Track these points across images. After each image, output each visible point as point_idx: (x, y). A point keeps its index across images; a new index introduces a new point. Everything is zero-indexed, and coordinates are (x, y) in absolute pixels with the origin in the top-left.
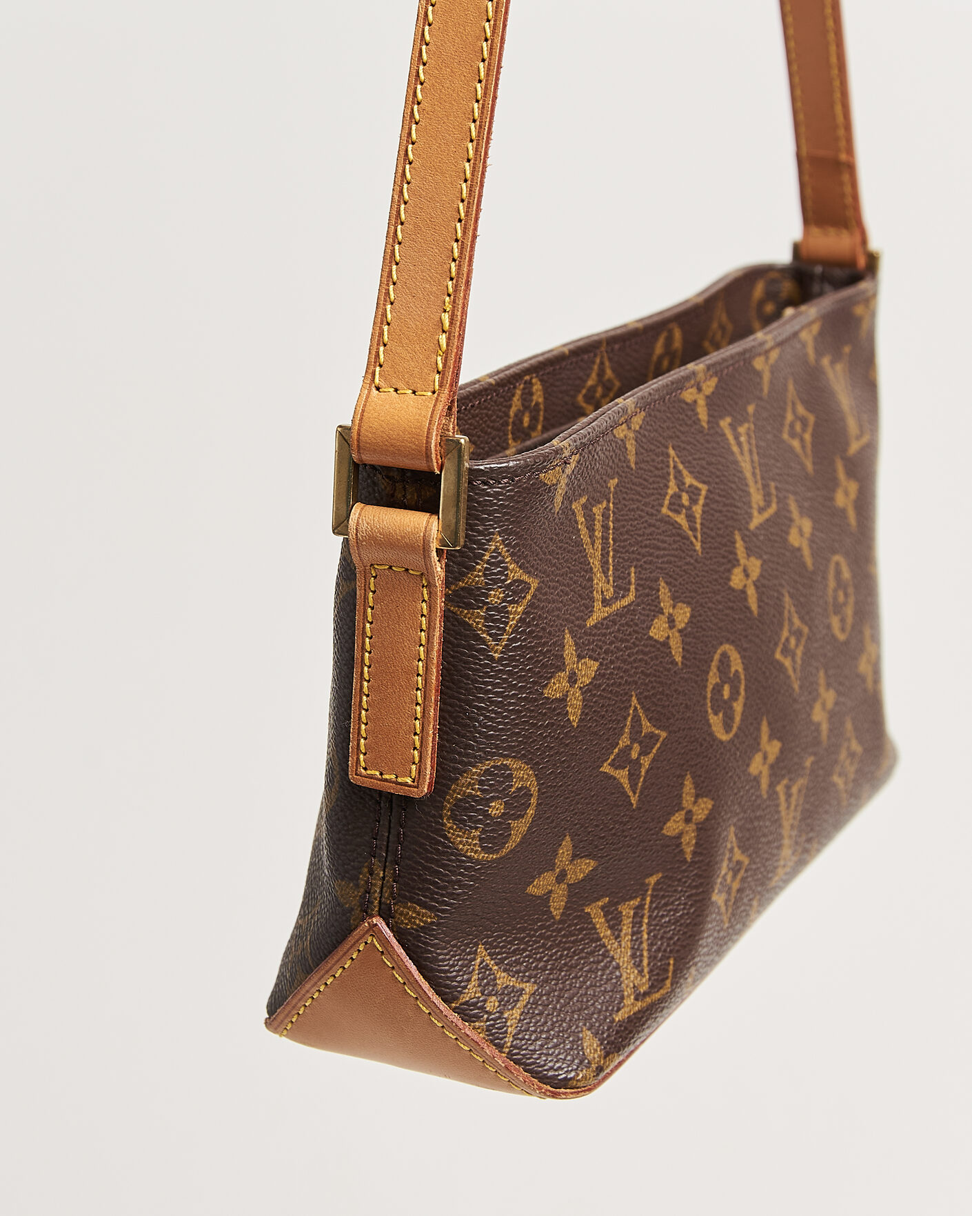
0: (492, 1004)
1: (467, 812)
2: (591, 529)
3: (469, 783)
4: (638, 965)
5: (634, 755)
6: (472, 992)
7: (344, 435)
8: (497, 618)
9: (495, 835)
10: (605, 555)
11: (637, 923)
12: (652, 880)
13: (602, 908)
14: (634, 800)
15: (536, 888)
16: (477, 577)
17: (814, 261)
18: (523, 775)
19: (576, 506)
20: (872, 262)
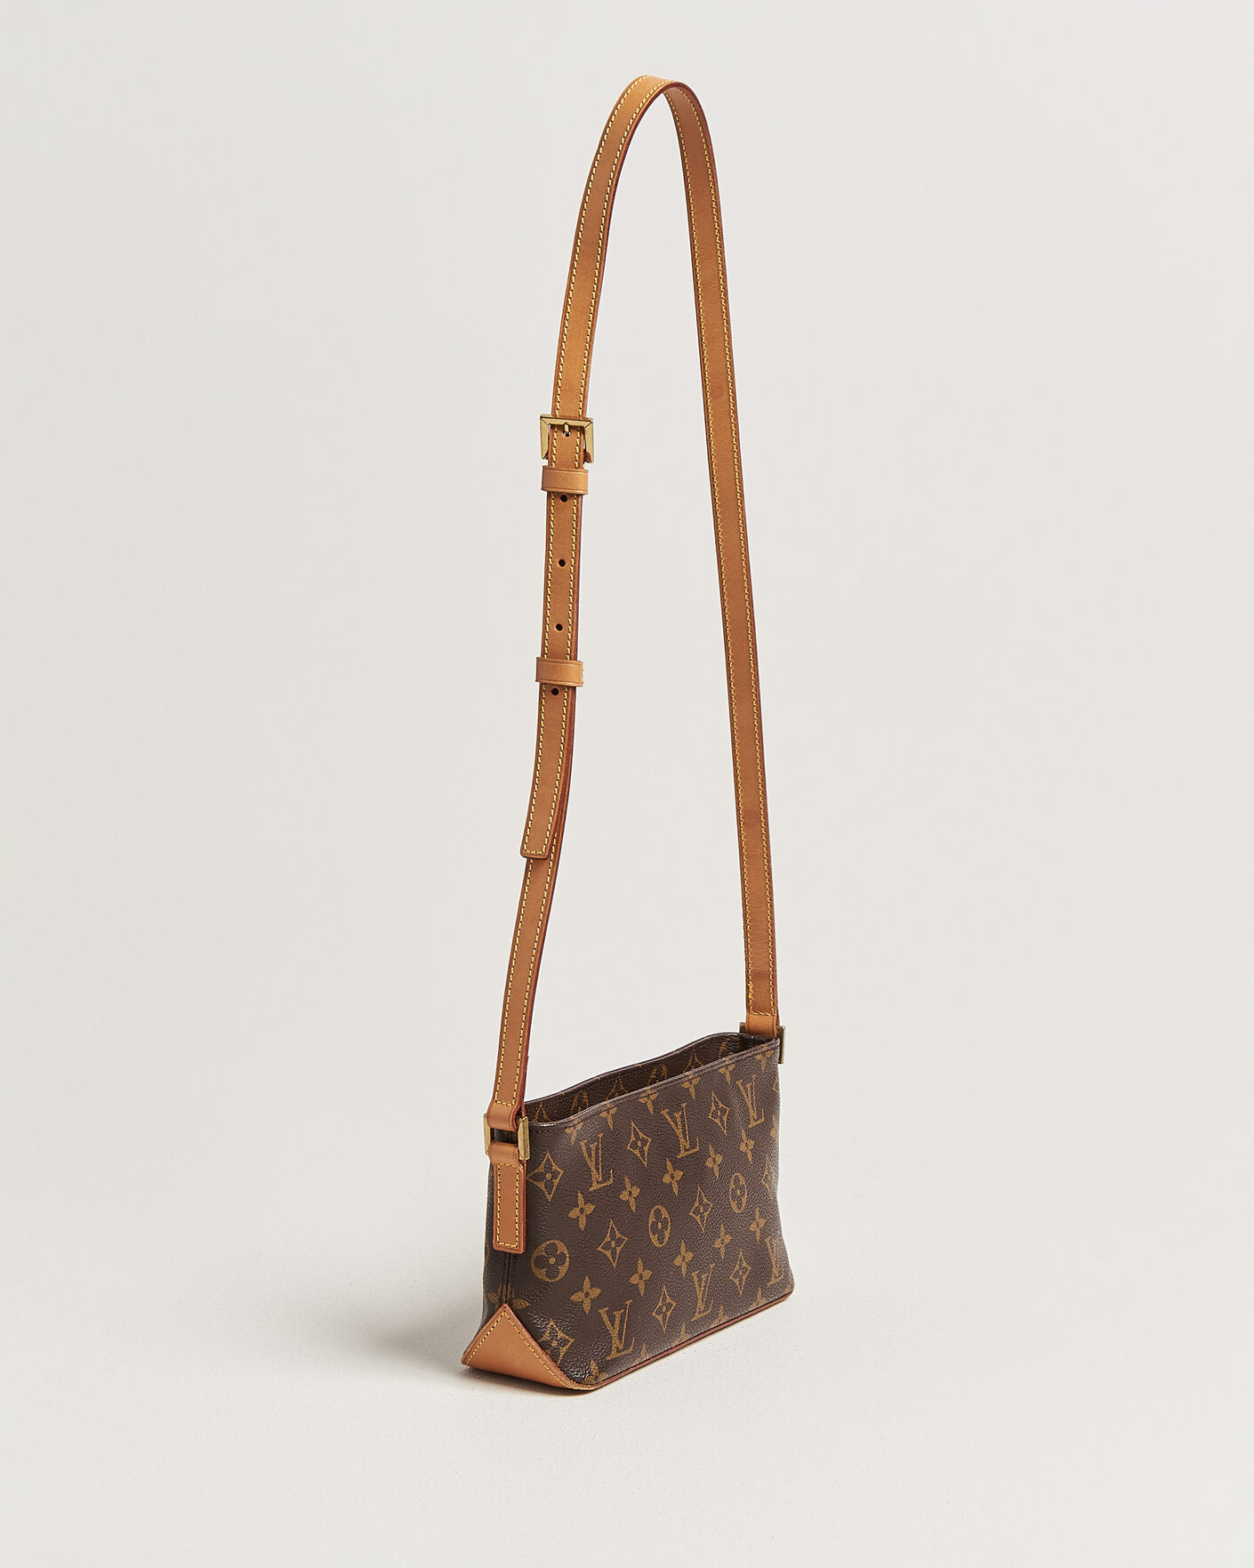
0: (554, 1344)
1: (541, 1262)
2: (590, 1156)
3: (541, 1250)
4: (620, 1339)
5: (613, 1246)
6: (546, 1337)
7: (488, 1116)
8: (549, 1185)
9: (553, 1272)
10: (597, 1164)
11: (622, 1321)
12: (628, 1302)
13: (606, 1311)
14: (614, 1265)
15: (575, 1298)
16: (541, 1169)
17: (750, 1032)
18: (562, 1248)
19: (582, 1143)
20: (780, 1034)
